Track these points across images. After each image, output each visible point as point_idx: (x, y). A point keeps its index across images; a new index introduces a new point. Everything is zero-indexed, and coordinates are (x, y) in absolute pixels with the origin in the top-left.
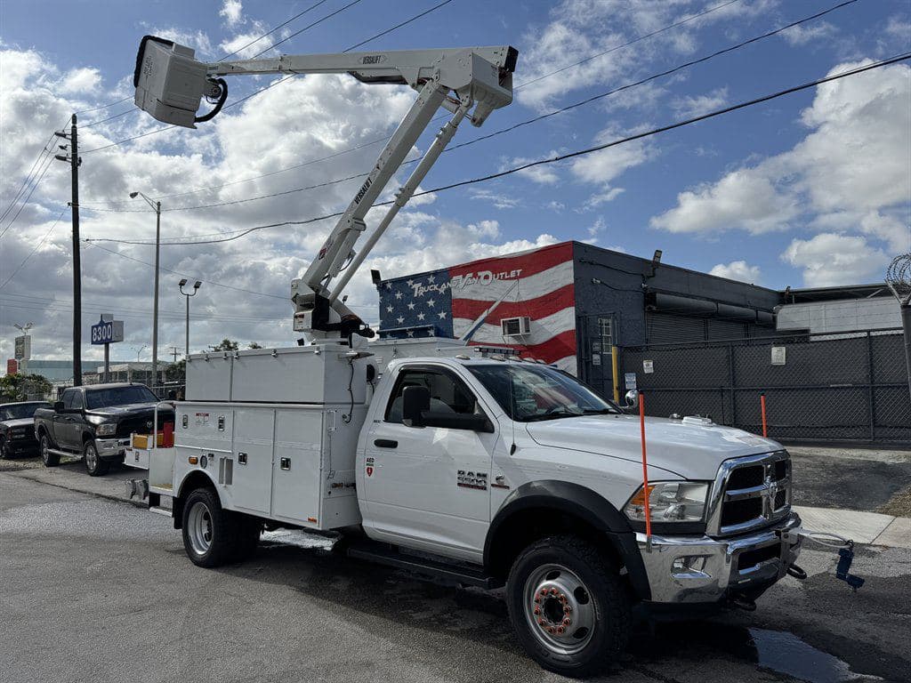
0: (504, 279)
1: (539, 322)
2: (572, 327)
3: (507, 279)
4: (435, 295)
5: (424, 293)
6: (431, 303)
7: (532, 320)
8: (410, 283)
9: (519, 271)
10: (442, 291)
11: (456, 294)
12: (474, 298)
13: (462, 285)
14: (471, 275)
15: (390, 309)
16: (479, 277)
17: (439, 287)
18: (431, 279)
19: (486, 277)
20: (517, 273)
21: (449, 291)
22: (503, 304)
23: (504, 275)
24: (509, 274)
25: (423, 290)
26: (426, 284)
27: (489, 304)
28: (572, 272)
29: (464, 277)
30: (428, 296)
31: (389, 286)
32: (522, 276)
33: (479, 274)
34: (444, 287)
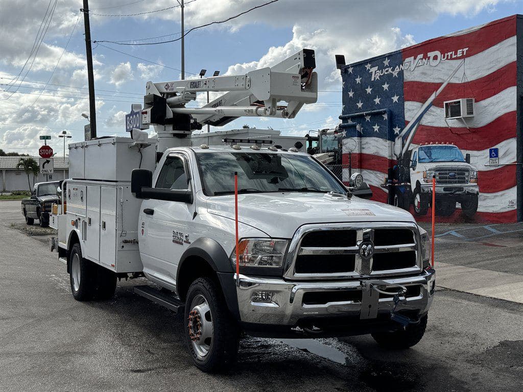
0: (452, 59)
1: (484, 103)
2: (514, 107)
3: (454, 59)
4: (388, 78)
5: (380, 76)
6: (386, 87)
7: (476, 101)
8: (368, 66)
9: (465, 50)
10: (395, 74)
11: (409, 77)
12: (423, 80)
13: (413, 66)
14: (421, 56)
15: (351, 94)
16: (429, 58)
17: (393, 70)
18: (386, 62)
19: (435, 58)
20: (463, 52)
21: (401, 73)
22: (450, 85)
23: (451, 55)
24: (456, 54)
25: (379, 73)
26: (382, 67)
27: (437, 86)
28: (514, 49)
29: (415, 59)
30: (384, 79)
31: (350, 70)
32: (469, 54)
33: (429, 54)
34: (397, 69)
